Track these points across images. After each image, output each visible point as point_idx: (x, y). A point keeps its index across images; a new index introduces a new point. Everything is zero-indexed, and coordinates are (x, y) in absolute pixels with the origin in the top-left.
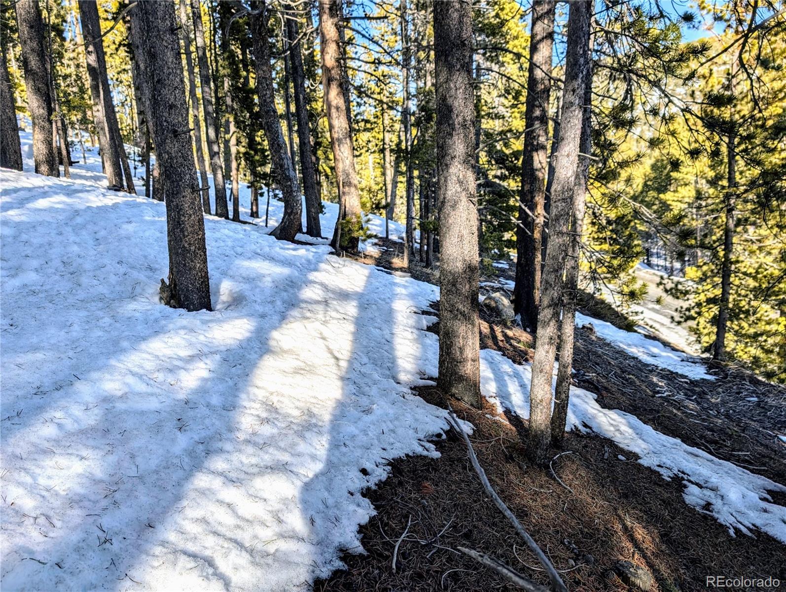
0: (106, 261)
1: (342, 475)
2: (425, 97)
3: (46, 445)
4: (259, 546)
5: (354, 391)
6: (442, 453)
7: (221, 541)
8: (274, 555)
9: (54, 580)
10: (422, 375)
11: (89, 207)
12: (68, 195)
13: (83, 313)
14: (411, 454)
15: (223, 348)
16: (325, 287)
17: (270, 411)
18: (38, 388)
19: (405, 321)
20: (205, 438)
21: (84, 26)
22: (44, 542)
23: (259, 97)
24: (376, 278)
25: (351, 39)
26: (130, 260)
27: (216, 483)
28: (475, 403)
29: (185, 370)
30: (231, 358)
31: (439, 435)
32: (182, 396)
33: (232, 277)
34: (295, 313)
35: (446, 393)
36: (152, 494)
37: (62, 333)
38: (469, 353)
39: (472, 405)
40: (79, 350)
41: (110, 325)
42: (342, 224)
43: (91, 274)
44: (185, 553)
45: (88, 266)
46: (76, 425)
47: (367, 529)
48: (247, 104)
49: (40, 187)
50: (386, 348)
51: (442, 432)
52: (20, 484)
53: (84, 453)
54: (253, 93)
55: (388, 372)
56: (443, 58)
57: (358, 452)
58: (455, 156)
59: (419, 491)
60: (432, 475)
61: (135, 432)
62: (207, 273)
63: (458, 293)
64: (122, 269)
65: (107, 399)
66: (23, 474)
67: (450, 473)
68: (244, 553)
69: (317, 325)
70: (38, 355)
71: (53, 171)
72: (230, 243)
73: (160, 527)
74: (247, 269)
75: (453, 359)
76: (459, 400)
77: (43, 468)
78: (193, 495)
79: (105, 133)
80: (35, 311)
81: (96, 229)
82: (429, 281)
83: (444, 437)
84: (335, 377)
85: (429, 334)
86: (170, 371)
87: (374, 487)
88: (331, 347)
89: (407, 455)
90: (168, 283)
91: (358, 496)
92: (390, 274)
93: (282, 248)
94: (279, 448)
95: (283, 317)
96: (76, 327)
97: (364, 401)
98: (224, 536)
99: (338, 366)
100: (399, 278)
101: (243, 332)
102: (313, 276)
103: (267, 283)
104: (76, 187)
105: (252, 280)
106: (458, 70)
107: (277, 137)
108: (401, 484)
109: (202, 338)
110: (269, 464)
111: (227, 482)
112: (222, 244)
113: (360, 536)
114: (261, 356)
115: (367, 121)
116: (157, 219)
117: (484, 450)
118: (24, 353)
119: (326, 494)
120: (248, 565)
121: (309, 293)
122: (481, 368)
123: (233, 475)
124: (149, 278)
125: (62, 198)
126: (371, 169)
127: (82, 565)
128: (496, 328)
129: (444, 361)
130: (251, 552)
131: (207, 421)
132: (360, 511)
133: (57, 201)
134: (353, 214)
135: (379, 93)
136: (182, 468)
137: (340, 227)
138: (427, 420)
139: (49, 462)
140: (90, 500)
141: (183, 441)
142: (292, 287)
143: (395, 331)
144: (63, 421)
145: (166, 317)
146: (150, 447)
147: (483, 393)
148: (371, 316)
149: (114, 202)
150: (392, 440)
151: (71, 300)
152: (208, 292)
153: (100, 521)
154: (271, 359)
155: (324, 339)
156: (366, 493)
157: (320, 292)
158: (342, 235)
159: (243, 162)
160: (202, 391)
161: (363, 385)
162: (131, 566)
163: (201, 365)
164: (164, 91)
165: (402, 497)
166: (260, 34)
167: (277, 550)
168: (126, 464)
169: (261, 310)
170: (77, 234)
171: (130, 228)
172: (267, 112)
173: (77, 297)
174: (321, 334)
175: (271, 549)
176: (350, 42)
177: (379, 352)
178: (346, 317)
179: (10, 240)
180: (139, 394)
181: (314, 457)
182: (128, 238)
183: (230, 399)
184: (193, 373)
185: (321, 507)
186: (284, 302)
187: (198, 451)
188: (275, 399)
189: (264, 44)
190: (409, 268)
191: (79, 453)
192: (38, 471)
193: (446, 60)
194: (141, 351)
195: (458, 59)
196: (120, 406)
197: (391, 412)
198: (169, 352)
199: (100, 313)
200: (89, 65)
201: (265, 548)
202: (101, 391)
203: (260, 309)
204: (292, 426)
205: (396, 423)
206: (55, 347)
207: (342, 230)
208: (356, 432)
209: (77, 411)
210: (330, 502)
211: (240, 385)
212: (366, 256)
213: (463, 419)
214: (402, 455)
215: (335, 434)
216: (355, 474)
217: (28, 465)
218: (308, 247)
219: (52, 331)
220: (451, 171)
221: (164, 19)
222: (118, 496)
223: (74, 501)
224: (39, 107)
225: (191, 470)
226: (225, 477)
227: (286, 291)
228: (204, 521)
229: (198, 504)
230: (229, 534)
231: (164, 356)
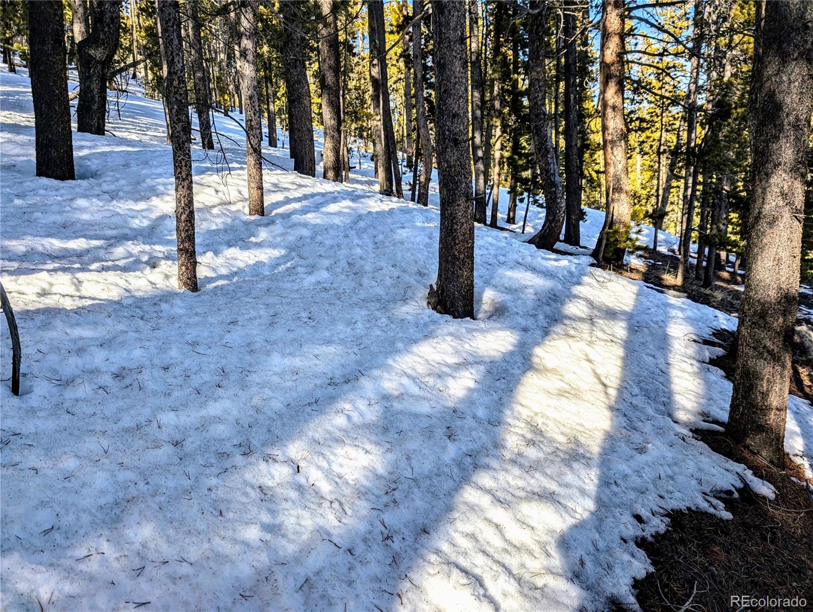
0: (383, 264)
1: (614, 517)
2: (722, 90)
3: (338, 434)
4: (527, 576)
5: (625, 424)
6: (733, 514)
7: (490, 563)
8: (542, 589)
9: (348, 566)
10: (705, 416)
11: (370, 212)
12: (353, 200)
13: (364, 312)
14: (693, 508)
15: (488, 360)
16: (590, 303)
17: (535, 433)
18: (331, 379)
19: (683, 350)
20: (472, 450)
21: (372, 41)
22: (339, 527)
23: (529, 100)
24: (647, 296)
25: (632, 30)
26: (403, 264)
27: (485, 501)
28: (776, 461)
29: (453, 377)
30: (495, 371)
31: (729, 493)
32: (450, 404)
33: (495, 287)
34: (559, 329)
35: (738, 443)
36: (426, 499)
37: (349, 330)
38: (774, 400)
39: (771, 462)
40: (362, 346)
41: (387, 325)
42: (608, 233)
43: (370, 275)
44: (457, 566)
45: (368, 268)
46: (361, 419)
47: (643, 585)
48: (516, 107)
49: (331, 193)
50: (661, 379)
51: (733, 489)
52: (319, 467)
53: (368, 447)
54: (522, 96)
55: (662, 408)
56: (775, 46)
57: (632, 495)
58: (780, 164)
59: (705, 555)
60: (722, 539)
61: (410, 434)
62: (472, 281)
63: (767, 327)
64: (396, 274)
65: (386, 397)
66: (321, 459)
67: (744, 541)
68: (512, 580)
69: (583, 345)
70: (330, 348)
71: (338, 178)
72: (493, 252)
73: (434, 535)
74: (510, 278)
75: (751, 404)
76: (755, 454)
77: (335, 455)
78: (463, 508)
79: (381, 141)
80: (327, 307)
81: (375, 233)
82: (709, 304)
83: (736, 495)
84: (604, 405)
85: (713, 368)
86: (440, 376)
87: (650, 539)
88: (598, 372)
89: (689, 509)
90: (435, 287)
91: (632, 544)
92: (662, 292)
93: (543, 258)
94: (545, 474)
95: (546, 333)
96: (359, 325)
97: (637, 438)
98: (492, 557)
99: (606, 393)
100: (673, 299)
101: (507, 345)
102: (577, 290)
103: (530, 294)
104: (359, 193)
105: (514, 291)
106: (796, 59)
107: (546, 141)
108: (682, 541)
109: (467, 346)
110: (536, 490)
111: (495, 501)
112: (486, 252)
113: (636, 592)
114: (524, 372)
115: (642, 120)
116: (426, 225)
117: (790, 521)
118: (320, 345)
119: (597, 536)
120: (517, 595)
121: (574, 308)
122: (787, 419)
123: (500, 494)
124: (418, 282)
125: (348, 203)
126: (639, 172)
127: (370, 556)
128: (801, 370)
129: (738, 405)
130: (519, 580)
131: (474, 433)
132: (636, 563)
133: (345, 205)
134: (620, 223)
135: (660, 88)
136: (452, 478)
137: (605, 236)
138: (714, 471)
139: (340, 451)
140: (373, 494)
141: (452, 450)
142: (555, 301)
143: (671, 360)
144: (351, 413)
145: (434, 322)
146: (424, 451)
147: (787, 449)
148: (642, 340)
149: (390, 207)
150: (671, 488)
151: (355, 299)
152: (472, 300)
153: (383, 516)
154: (535, 376)
155: (590, 361)
156: (641, 543)
157: (585, 309)
158: (606, 245)
159: (506, 167)
160: (469, 401)
161: (635, 419)
162: (409, 568)
163: (466, 374)
164: (450, 101)
165: (685, 558)
166: (537, 34)
167: (545, 585)
168: (403, 465)
169: (524, 324)
170: (360, 238)
171: (402, 234)
172: (537, 115)
173: (359, 297)
174: (587, 355)
175: (540, 582)
176: (631, 32)
177: (653, 383)
178: (615, 340)
179: (308, 240)
180: (412, 396)
181: (583, 492)
182: (402, 243)
183: (495, 413)
184: (459, 381)
185: (592, 549)
186: (546, 317)
187: (467, 464)
188: (539, 421)
189: (541, 44)
190: (683, 286)
191: (365, 447)
192: (332, 457)
193: (780, 47)
194: (412, 353)
195: (796, 46)
196: (397, 406)
197: (670, 455)
198: (438, 358)
199: (378, 314)
200: (372, 77)
201: (532, 580)
202: (381, 389)
203: (522, 322)
204: (558, 453)
205: (676, 469)
206: (342, 342)
207: (608, 240)
208: (628, 471)
209: (362, 405)
210: (601, 545)
211: (505, 400)
212: (632, 270)
213: (761, 477)
214: (683, 508)
215: (605, 470)
216: (627, 518)
217: (326, 451)
218: (570, 257)
219: (341, 327)
220: (772, 181)
221: (455, 30)
222: (397, 495)
223: (362, 493)
224: (331, 118)
225: (461, 482)
226: (493, 495)
227: (548, 305)
228: (473, 537)
229: (468, 518)
230: (497, 556)
231: (433, 361)
